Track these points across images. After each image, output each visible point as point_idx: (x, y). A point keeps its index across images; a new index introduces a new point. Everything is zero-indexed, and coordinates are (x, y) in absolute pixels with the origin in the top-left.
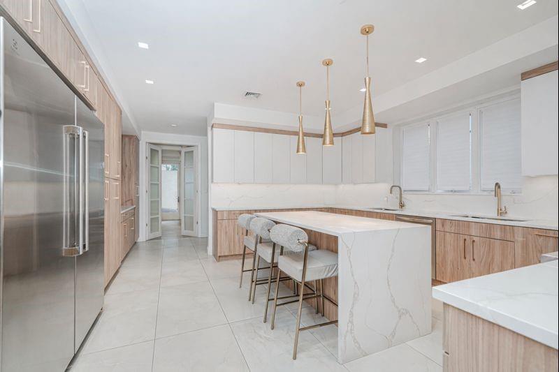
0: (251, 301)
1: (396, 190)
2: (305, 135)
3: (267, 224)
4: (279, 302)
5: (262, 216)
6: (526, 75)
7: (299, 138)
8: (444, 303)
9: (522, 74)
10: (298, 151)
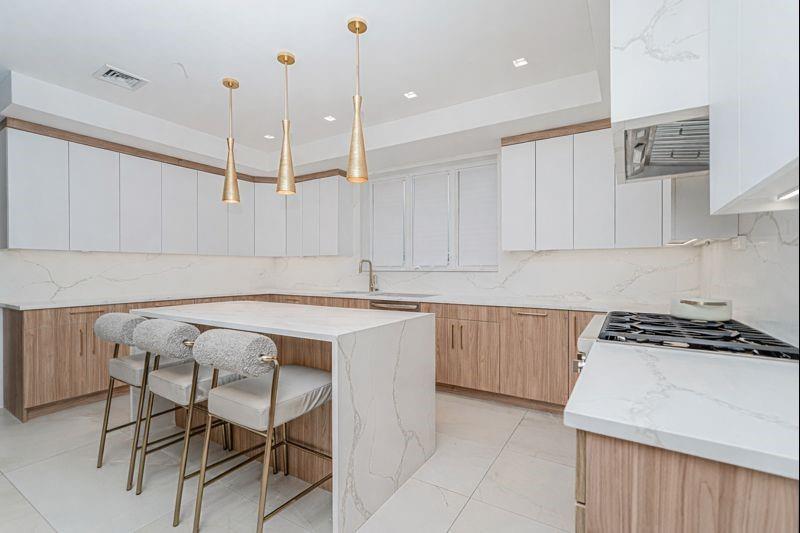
0: (135, 489)
1: (366, 266)
2: (240, 176)
3: (182, 332)
4: (210, 475)
5: (163, 317)
6: (507, 141)
7: (226, 180)
8: (578, 430)
9: (503, 139)
10: (225, 198)
